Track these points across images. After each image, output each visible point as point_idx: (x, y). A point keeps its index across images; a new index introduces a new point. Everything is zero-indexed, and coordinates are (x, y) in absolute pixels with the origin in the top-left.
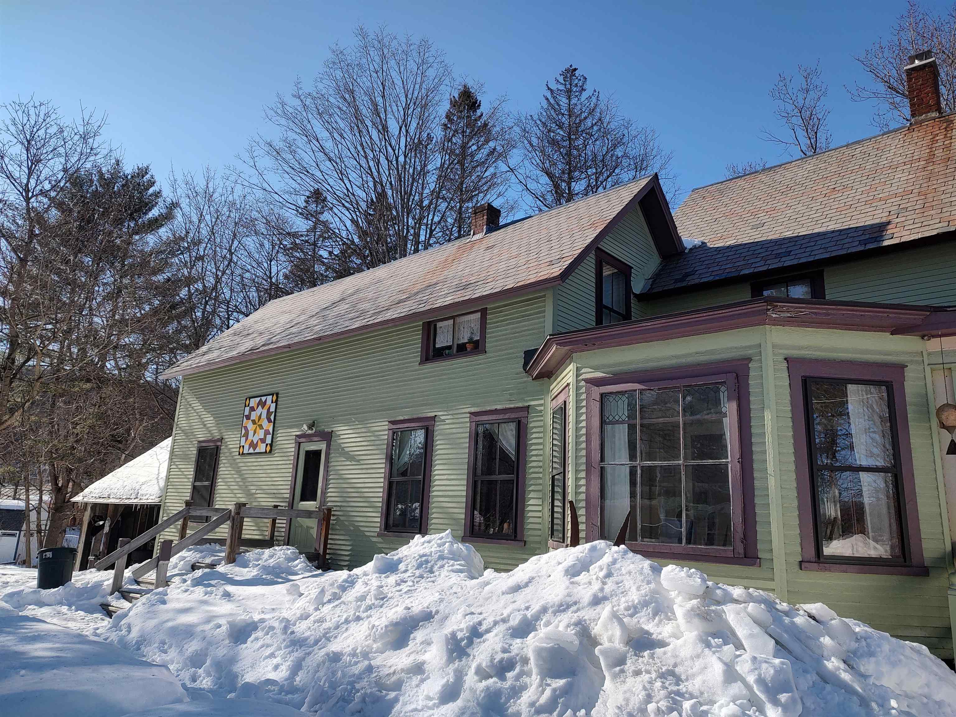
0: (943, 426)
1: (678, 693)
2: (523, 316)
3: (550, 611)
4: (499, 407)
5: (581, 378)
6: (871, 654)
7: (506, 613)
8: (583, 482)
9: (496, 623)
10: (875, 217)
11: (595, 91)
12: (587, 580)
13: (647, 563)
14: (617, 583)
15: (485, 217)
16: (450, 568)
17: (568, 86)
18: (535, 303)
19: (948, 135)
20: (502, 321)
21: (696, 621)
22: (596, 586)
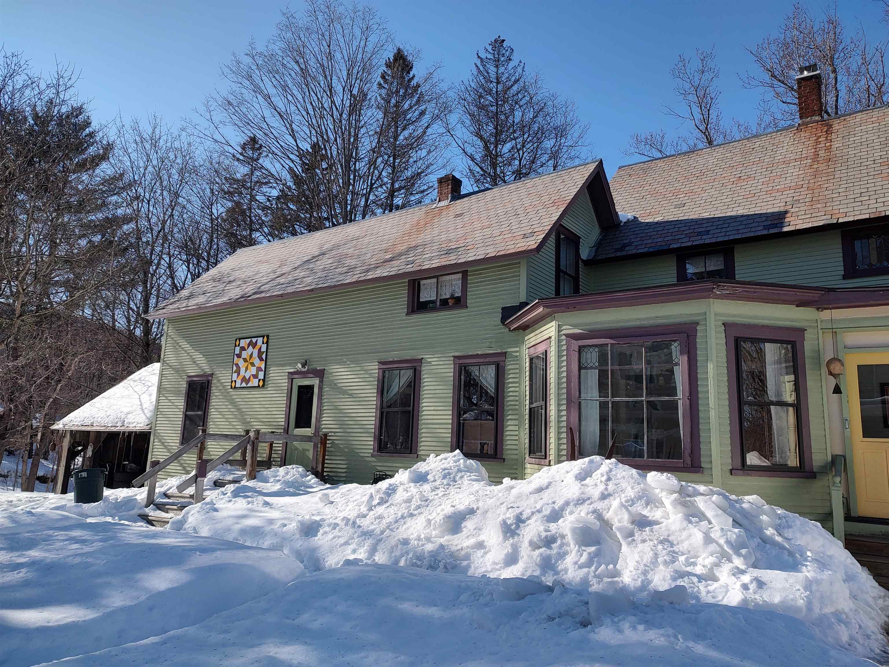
0: (831, 373)
1: (674, 552)
2: (501, 279)
3: (572, 504)
4: (479, 353)
5: (562, 333)
6: (789, 527)
7: (538, 507)
8: (564, 413)
9: (533, 513)
10: (775, 206)
11: (520, 62)
12: (593, 483)
13: (634, 471)
14: (616, 485)
15: (450, 187)
16: (469, 478)
17: (496, 56)
18: (511, 268)
19: (829, 138)
20: (481, 282)
21: (679, 507)
22: (602, 487)
